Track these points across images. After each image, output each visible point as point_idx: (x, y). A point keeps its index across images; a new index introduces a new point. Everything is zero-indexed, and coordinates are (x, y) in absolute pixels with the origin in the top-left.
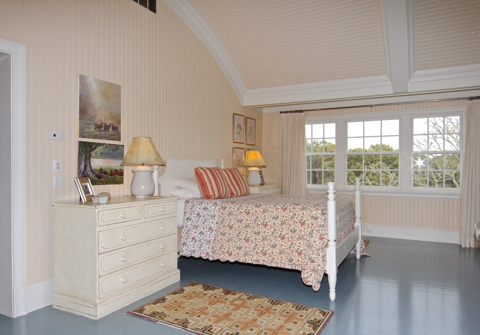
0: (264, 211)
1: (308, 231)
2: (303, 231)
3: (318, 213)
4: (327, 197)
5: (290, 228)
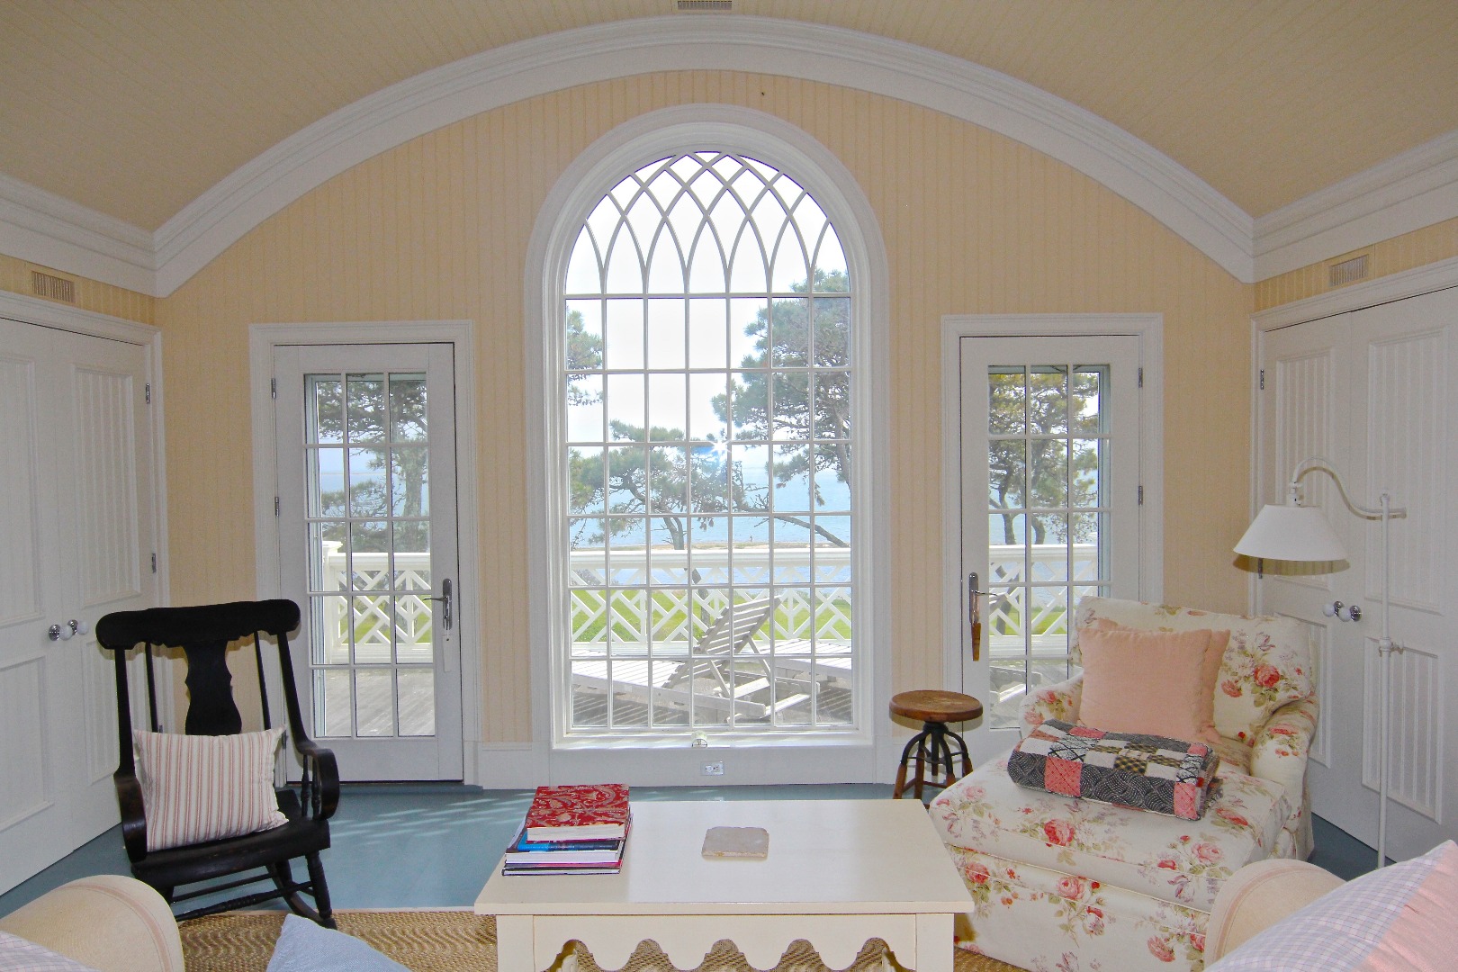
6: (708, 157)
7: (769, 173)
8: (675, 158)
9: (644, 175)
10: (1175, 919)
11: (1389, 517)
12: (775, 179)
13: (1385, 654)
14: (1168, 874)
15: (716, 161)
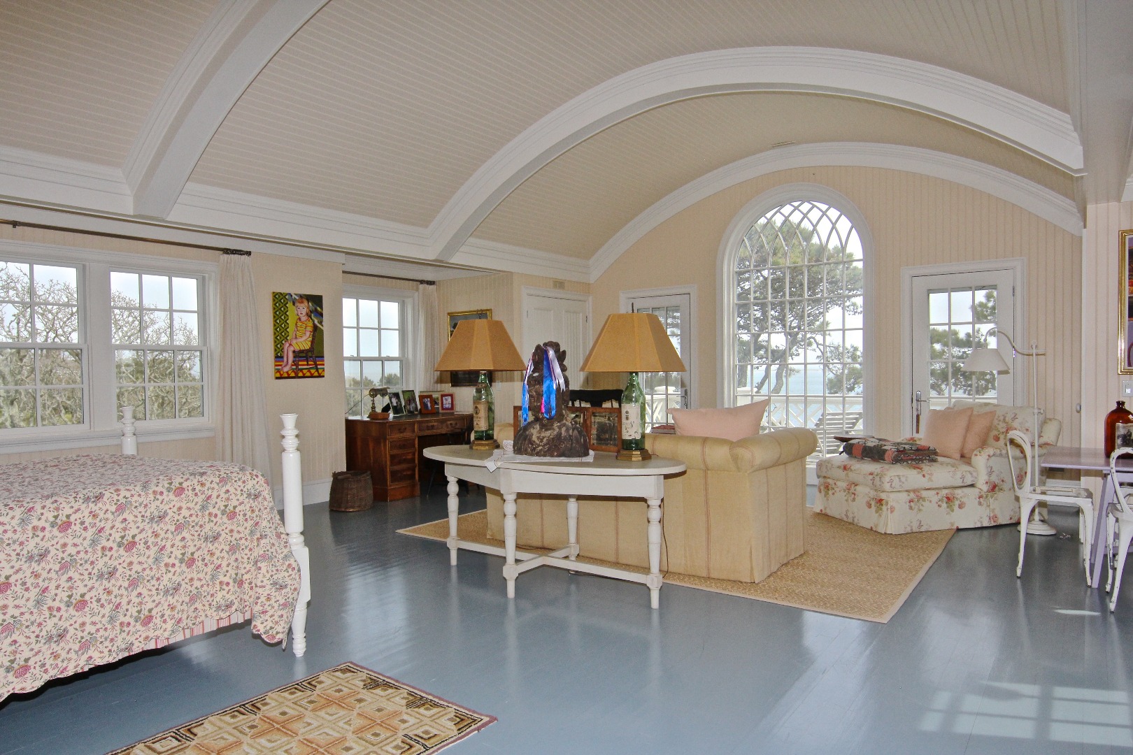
0: (121, 508)
1: (246, 528)
2: (236, 530)
3: (257, 483)
4: (282, 445)
5: (203, 533)
6: (796, 204)
7: (824, 207)
8: (782, 206)
9: (769, 215)
10: (873, 493)
11: (1037, 355)
12: (827, 210)
13: (1036, 416)
14: (871, 477)
15: (800, 205)
